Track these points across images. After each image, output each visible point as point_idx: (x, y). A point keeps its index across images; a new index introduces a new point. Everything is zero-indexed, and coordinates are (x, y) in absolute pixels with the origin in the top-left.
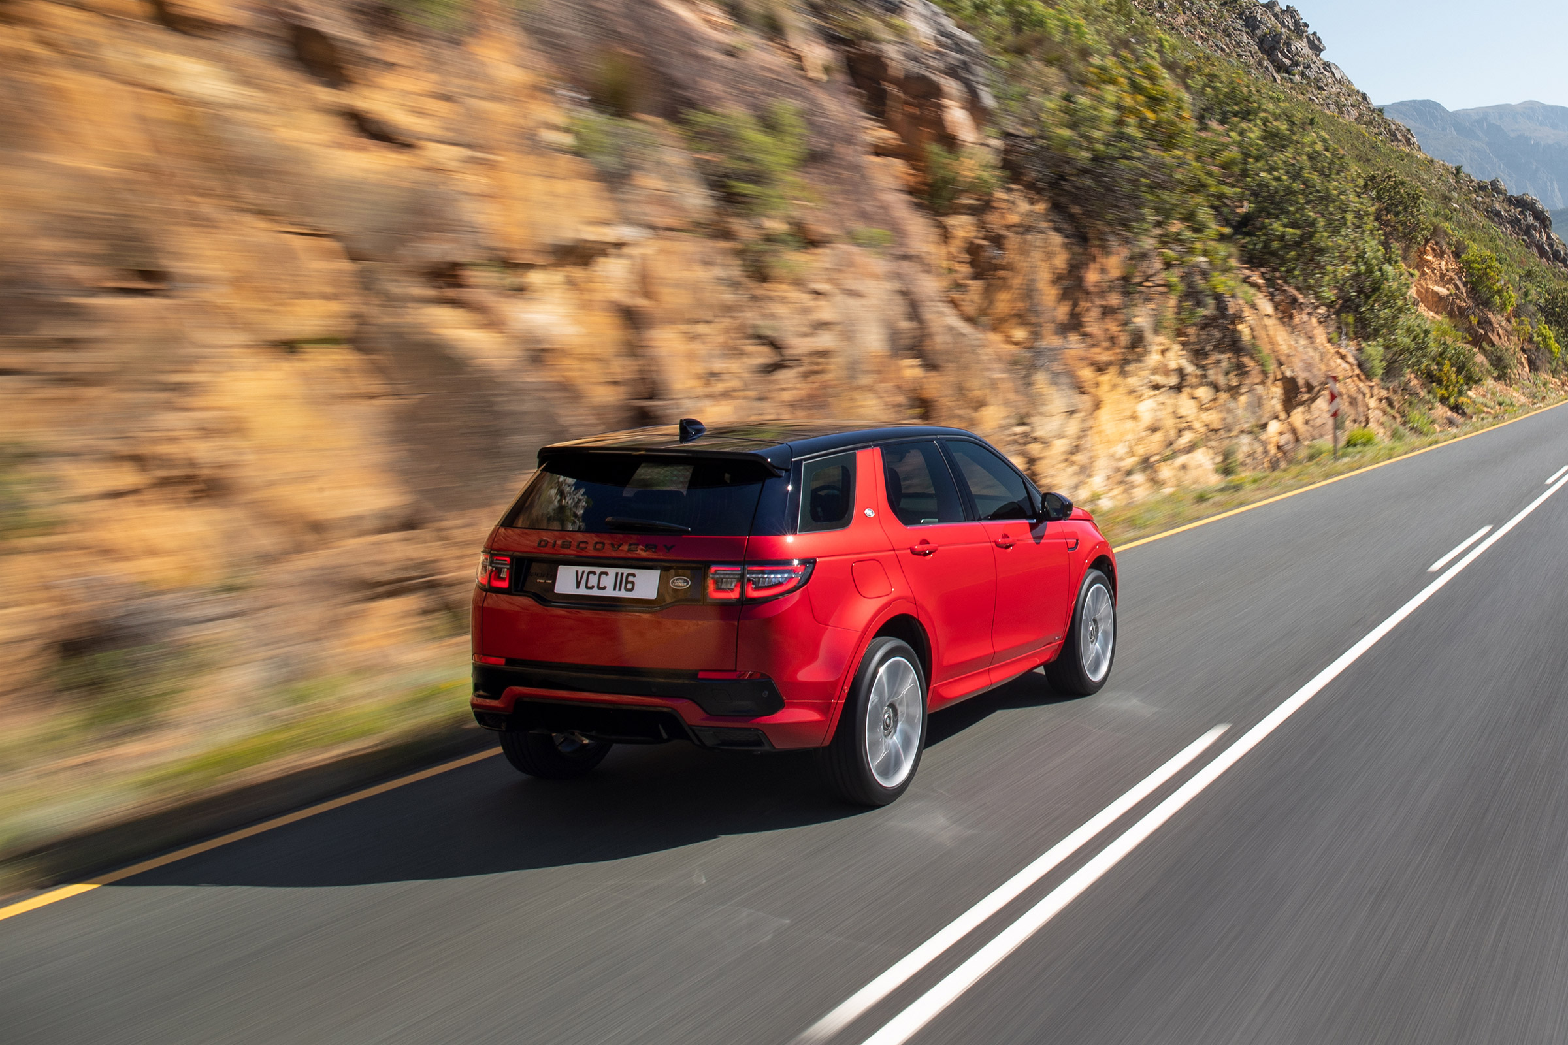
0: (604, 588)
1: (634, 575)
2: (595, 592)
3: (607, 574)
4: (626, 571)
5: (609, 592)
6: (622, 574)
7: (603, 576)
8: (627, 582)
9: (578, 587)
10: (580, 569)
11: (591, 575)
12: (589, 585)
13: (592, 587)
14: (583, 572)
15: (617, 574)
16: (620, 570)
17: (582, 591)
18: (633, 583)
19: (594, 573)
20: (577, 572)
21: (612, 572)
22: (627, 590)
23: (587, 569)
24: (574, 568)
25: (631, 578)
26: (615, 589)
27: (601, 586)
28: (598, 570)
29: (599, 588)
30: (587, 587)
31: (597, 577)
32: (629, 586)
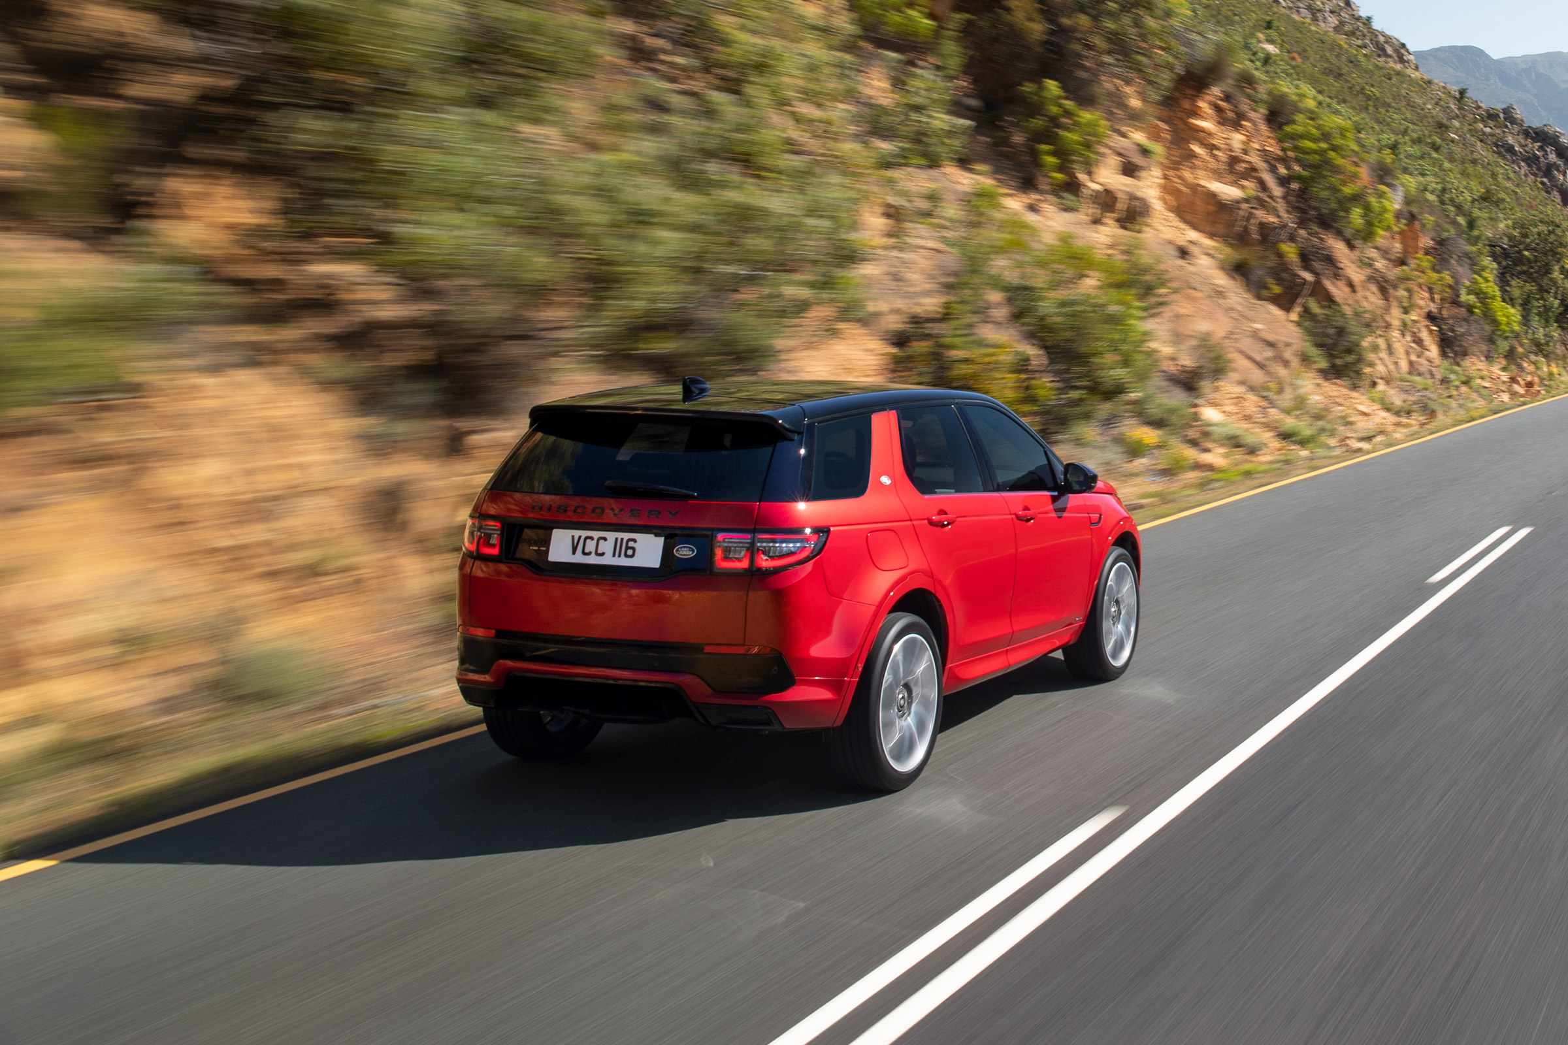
0: (603, 554)
1: (635, 541)
2: (593, 560)
3: (605, 539)
4: (626, 536)
5: (608, 560)
6: (622, 539)
7: (601, 541)
8: (627, 548)
9: (573, 554)
10: (577, 533)
11: (588, 541)
12: (587, 551)
13: (590, 554)
14: (580, 537)
15: (617, 539)
16: (620, 535)
17: (579, 558)
18: (633, 549)
19: (592, 538)
21: (611, 536)
22: (626, 556)
23: (585, 533)
24: (570, 532)
25: (631, 544)
26: (614, 556)
27: (600, 552)
28: (596, 534)
29: (597, 554)
30: (584, 553)
31: (595, 542)
32: (630, 552)
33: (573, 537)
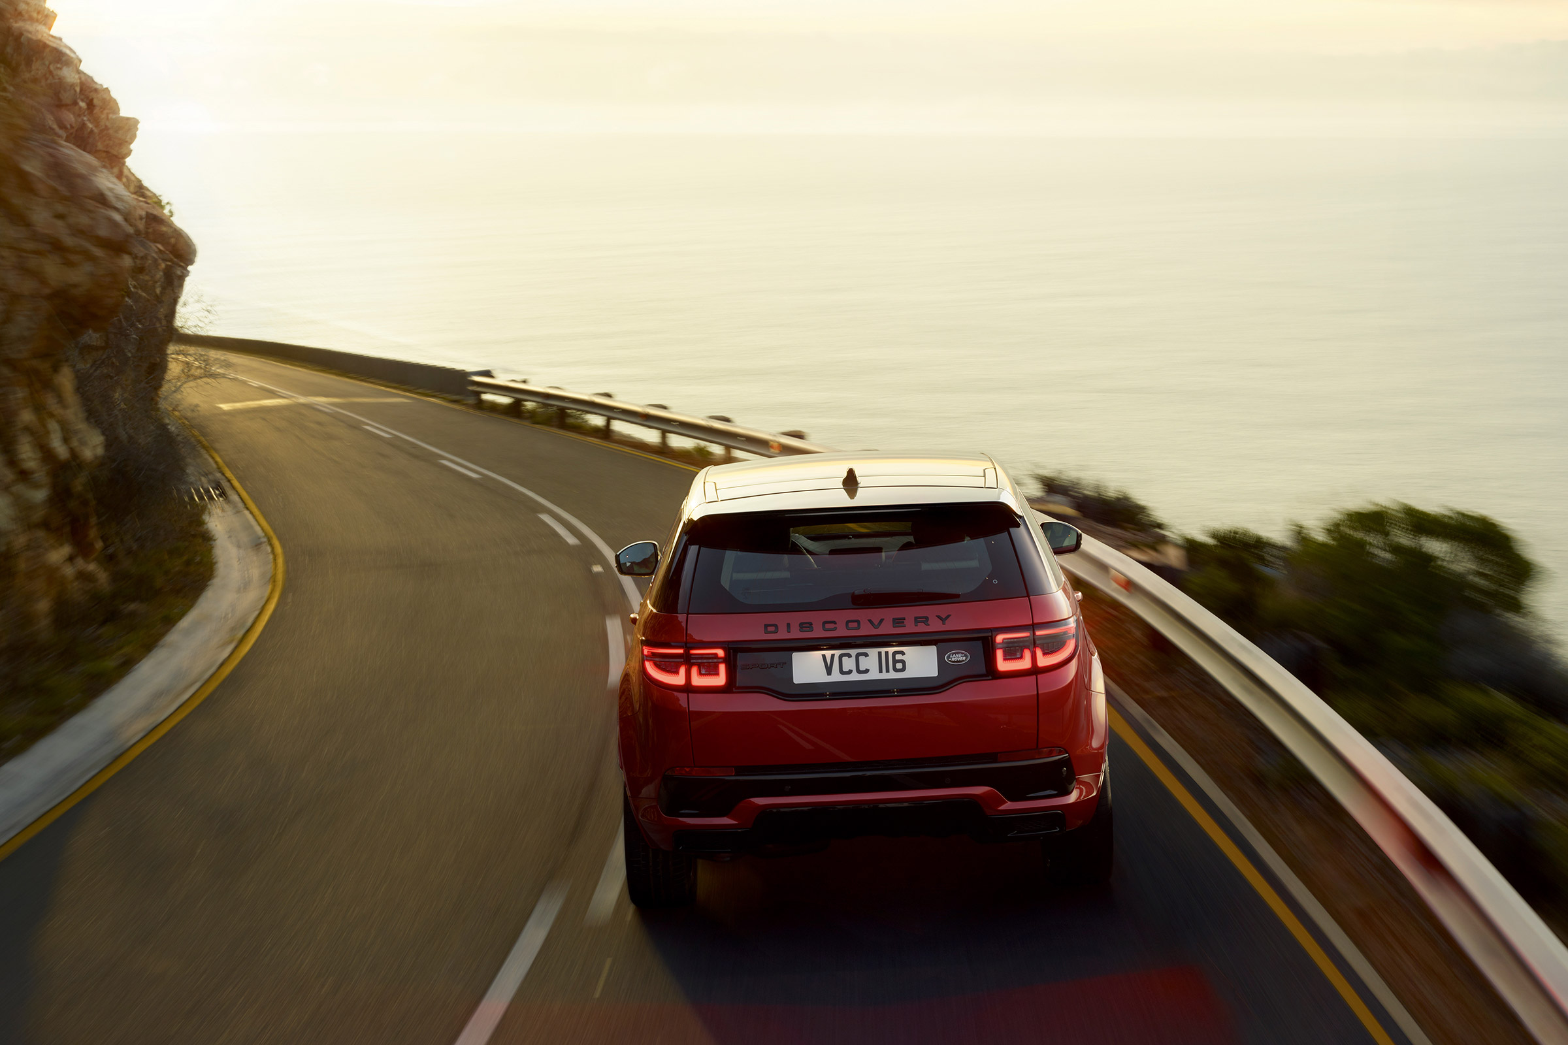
0: (867, 671)
1: (902, 653)
2: (855, 677)
3: (866, 655)
4: (892, 650)
5: (874, 675)
6: (887, 653)
7: (861, 658)
8: (895, 662)
9: (829, 673)
10: (828, 653)
11: (845, 659)
12: (845, 669)
13: (850, 672)
14: (833, 656)
15: (880, 653)
16: (883, 650)
17: (836, 677)
18: (903, 662)
19: (849, 656)
20: (824, 656)
21: (873, 652)
22: (896, 670)
23: (837, 653)
24: (819, 653)
25: (898, 657)
26: (881, 671)
27: (862, 669)
28: (853, 652)
29: (859, 671)
30: (842, 673)
31: (853, 659)
32: (899, 666)
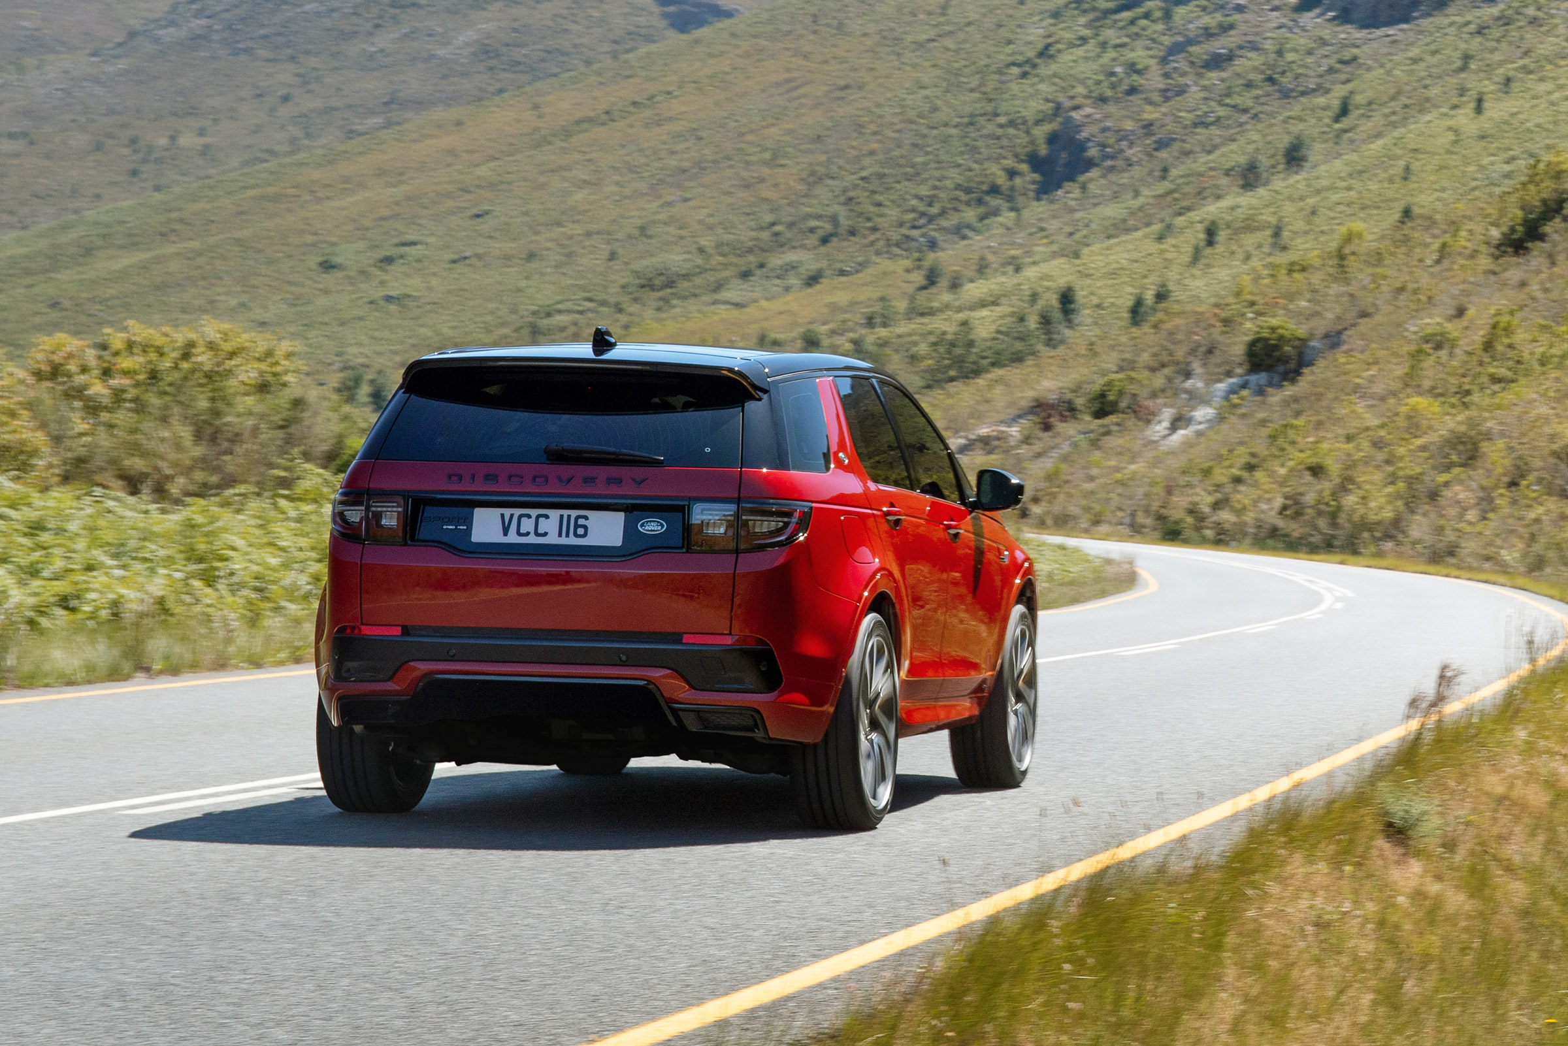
0: (545, 534)
1: (586, 518)
2: (532, 539)
3: (547, 517)
4: (574, 513)
5: (553, 539)
6: (569, 517)
7: (541, 520)
8: (577, 526)
9: (506, 533)
10: (507, 512)
11: (524, 520)
12: (523, 530)
13: (528, 534)
14: (512, 515)
15: (562, 516)
16: (566, 512)
17: (513, 538)
18: (585, 527)
19: (529, 516)
21: (554, 514)
22: (576, 535)
23: (517, 512)
24: (497, 512)
25: (581, 522)
26: (560, 535)
27: (540, 531)
28: (534, 512)
29: (537, 534)
30: (519, 534)
31: (533, 520)
32: (580, 531)
33: (502, 516)
